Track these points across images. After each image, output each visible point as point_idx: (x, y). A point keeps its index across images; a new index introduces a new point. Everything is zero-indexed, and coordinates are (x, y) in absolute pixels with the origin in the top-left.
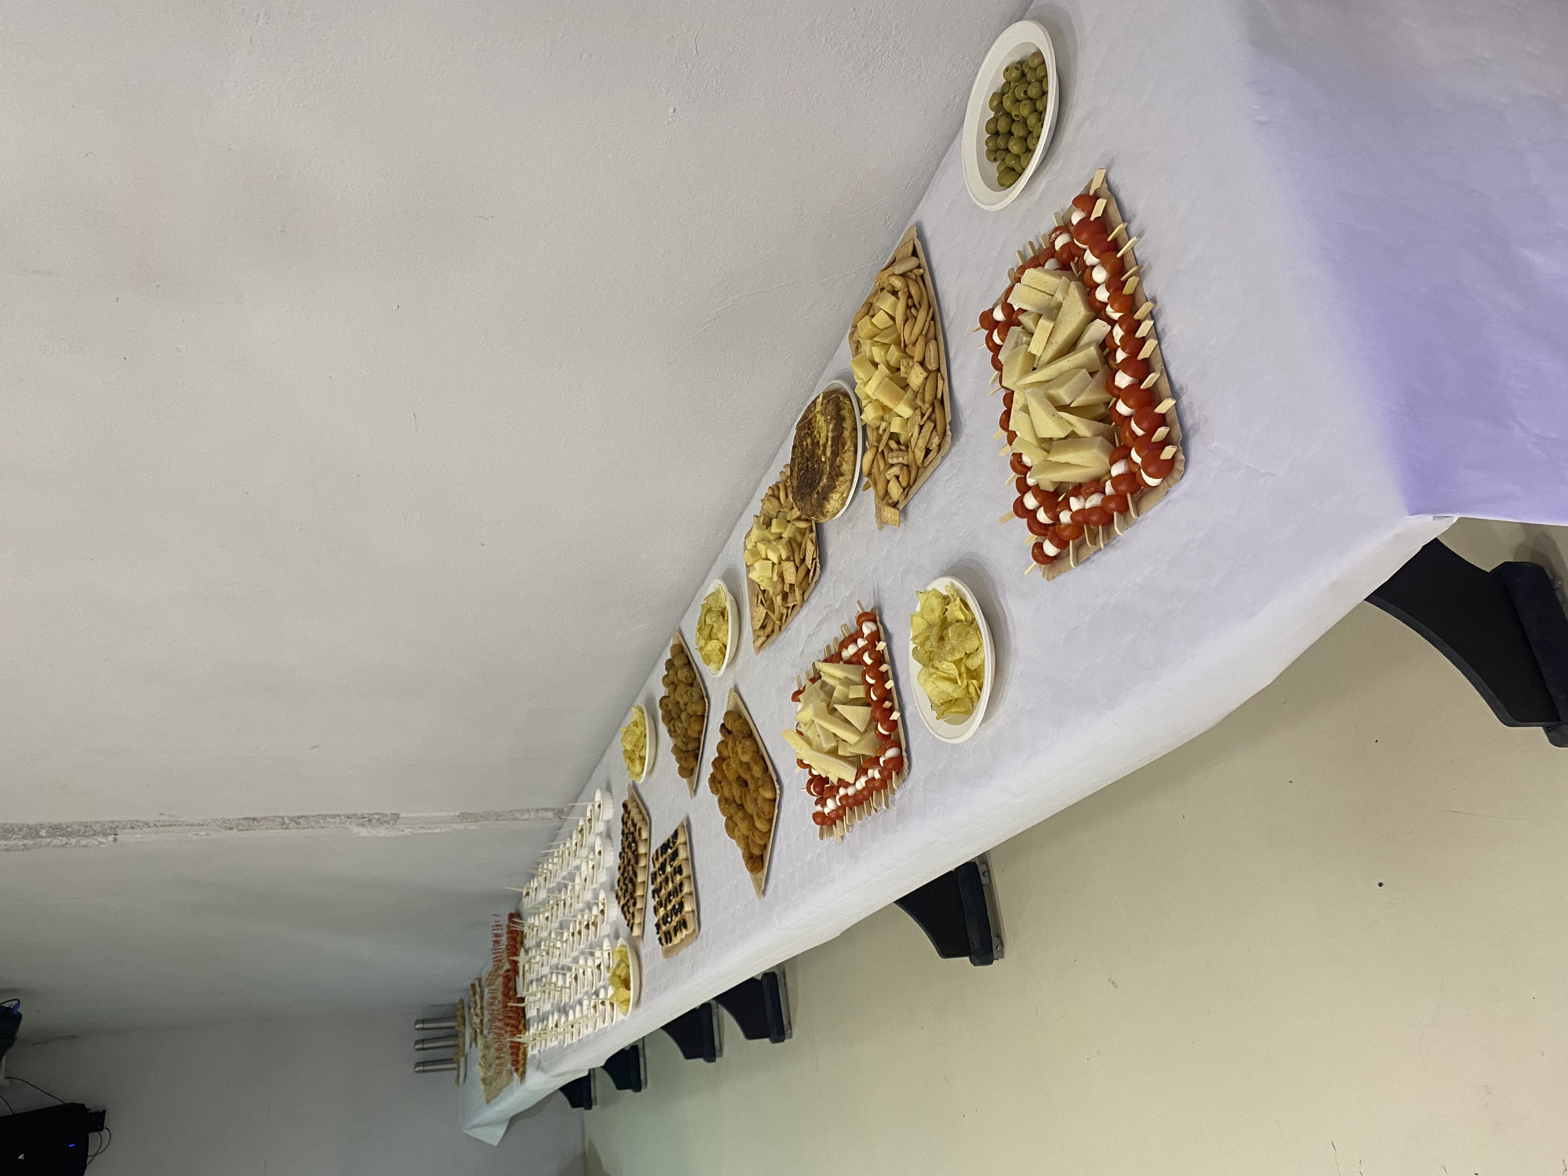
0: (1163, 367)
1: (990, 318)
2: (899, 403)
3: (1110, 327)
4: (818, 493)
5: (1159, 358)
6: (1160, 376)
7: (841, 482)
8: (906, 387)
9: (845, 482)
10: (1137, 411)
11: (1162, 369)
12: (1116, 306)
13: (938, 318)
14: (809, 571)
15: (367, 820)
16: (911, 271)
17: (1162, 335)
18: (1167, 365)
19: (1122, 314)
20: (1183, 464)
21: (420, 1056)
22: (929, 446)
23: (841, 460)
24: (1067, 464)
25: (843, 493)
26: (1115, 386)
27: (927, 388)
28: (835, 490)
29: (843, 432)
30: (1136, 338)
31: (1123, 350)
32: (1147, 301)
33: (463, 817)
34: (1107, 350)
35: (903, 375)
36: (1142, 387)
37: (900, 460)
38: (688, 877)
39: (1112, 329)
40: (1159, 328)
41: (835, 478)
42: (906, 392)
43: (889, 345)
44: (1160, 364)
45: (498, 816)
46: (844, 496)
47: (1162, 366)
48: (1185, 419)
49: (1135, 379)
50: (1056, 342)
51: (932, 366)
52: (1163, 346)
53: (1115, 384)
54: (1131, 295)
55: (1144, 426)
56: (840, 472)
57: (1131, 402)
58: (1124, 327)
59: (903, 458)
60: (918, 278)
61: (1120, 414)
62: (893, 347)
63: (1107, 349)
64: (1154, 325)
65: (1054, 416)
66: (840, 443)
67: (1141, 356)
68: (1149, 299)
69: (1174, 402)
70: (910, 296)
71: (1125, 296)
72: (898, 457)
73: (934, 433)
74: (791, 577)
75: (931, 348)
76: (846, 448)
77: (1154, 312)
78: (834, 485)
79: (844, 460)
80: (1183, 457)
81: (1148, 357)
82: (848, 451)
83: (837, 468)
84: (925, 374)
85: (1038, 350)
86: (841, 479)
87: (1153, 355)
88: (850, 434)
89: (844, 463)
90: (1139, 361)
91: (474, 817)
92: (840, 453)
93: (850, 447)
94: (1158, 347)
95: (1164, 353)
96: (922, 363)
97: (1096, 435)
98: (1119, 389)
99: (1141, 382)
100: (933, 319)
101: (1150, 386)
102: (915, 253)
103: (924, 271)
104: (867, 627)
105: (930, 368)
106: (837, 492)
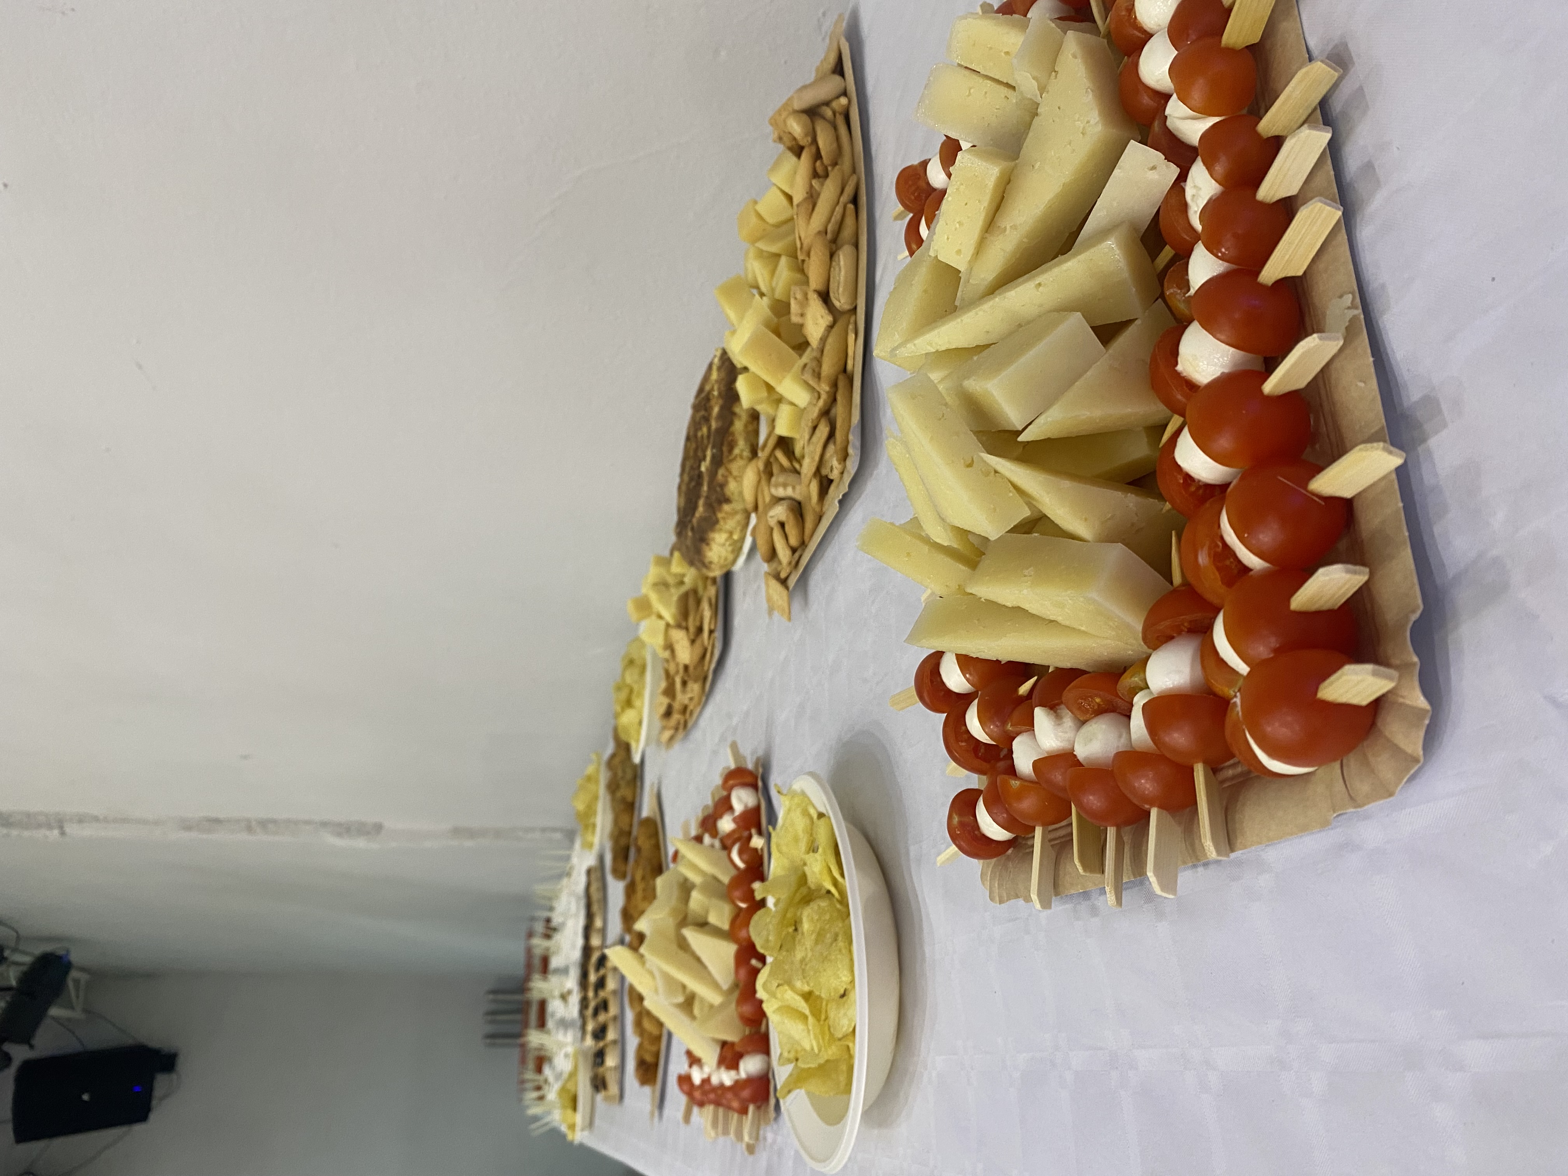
0: (1359, 312)
1: (922, 183)
2: (784, 377)
3: (1174, 171)
4: (692, 529)
5: (1344, 276)
6: (1341, 350)
7: (726, 513)
8: (801, 346)
9: (735, 513)
10: (1243, 478)
11: (1353, 320)
12: (1197, 95)
13: (863, 199)
14: (705, 650)
15: (345, 829)
16: (827, 103)
17: (1361, 188)
18: (1377, 306)
19: (1217, 119)
20: (1422, 734)
21: (490, 1029)
22: (824, 472)
23: (726, 474)
24: (1019, 614)
25: (731, 533)
26: (1178, 374)
27: (827, 348)
28: (718, 527)
29: (731, 423)
30: (1262, 204)
31: (1212, 248)
32: (1311, 59)
33: (457, 832)
34: (1167, 253)
35: (795, 319)
36: (1270, 386)
37: (789, 492)
38: (615, 1018)
39: (1182, 177)
40: (1352, 163)
41: (715, 505)
42: (801, 356)
43: (778, 256)
44: (1348, 299)
45: (498, 834)
46: (736, 537)
47: (1353, 306)
48: (1437, 530)
49: (1250, 355)
50: (1014, 227)
51: (841, 301)
52: (1365, 233)
53: (1179, 368)
54: (1251, 48)
55: (1267, 537)
56: (724, 495)
57: (1225, 442)
58: (1219, 169)
59: (794, 488)
60: (838, 115)
61: (1188, 478)
62: (784, 260)
63: (1167, 247)
64: (1334, 149)
65: (970, 465)
66: (726, 443)
67: (1271, 273)
68: (1315, 52)
69: (1395, 461)
70: (818, 156)
71: (1231, 51)
72: (785, 486)
73: (831, 448)
74: (685, 654)
75: (842, 263)
76: (736, 451)
77: (1337, 105)
78: (714, 518)
79: (730, 473)
80: (1421, 702)
81: (1300, 273)
82: (738, 459)
83: (718, 489)
84: (829, 319)
85: (959, 252)
86: (726, 507)
87: (1321, 265)
88: (746, 426)
89: (730, 480)
90: (1262, 286)
91: (471, 833)
92: (725, 461)
93: (742, 451)
94: (1343, 236)
95: (1367, 258)
96: (825, 297)
97: (1109, 537)
98: (1190, 386)
99: (1270, 365)
100: (855, 200)
101: (1301, 384)
102: (838, 69)
103: (850, 101)
104: (740, 799)
105: (837, 304)
106: (721, 530)
